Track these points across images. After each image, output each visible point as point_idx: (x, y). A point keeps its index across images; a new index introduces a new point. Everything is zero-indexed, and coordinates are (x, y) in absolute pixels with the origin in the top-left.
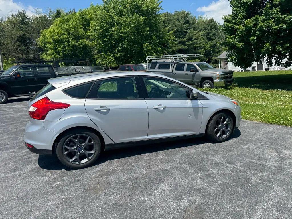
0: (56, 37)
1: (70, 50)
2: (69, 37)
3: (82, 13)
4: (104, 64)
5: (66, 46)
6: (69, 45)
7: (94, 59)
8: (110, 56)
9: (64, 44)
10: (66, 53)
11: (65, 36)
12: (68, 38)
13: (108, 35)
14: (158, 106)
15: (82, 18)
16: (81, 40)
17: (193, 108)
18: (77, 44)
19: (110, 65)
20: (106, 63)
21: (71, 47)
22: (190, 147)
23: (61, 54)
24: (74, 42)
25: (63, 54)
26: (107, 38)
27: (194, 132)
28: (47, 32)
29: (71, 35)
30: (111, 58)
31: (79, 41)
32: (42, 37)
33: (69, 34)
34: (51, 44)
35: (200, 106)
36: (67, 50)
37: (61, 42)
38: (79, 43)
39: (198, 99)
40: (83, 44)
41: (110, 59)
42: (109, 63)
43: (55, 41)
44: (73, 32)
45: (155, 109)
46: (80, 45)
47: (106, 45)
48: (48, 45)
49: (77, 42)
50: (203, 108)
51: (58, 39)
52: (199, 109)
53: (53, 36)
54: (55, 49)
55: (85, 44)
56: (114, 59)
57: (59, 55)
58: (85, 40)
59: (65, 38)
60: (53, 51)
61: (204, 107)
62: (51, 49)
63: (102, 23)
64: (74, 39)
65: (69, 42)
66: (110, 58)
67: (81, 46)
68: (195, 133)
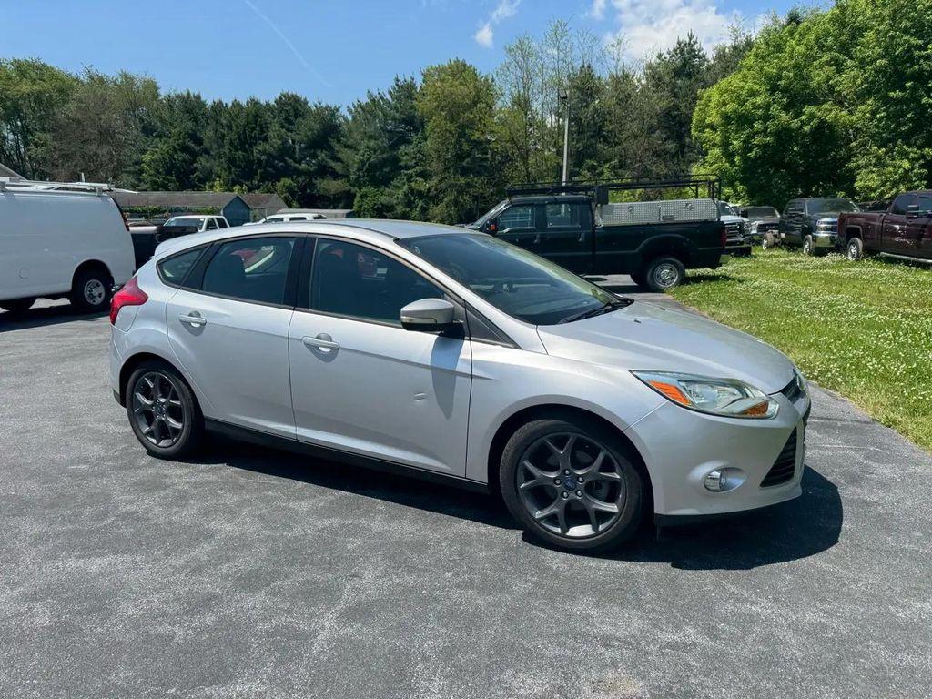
0: (730, 107)
1: (765, 146)
2: (774, 99)
3: (843, 9)
4: (875, 191)
5: (757, 133)
6: (766, 128)
7: (851, 171)
8: (905, 155)
9: (752, 127)
10: (752, 155)
11: (759, 100)
12: (768, 106)
13: (913, 77)
14: (317, 338)
15: (843, 25)
16: (808, 109)
17: (431, 367)
18: (795, 124)
19: (894, 191)
20: (883, 184)
21: (771, 134)
22: (435, 515)
23: (737, 159)
24: (785, 117)
25: (745, 159)
26: (903, 89)
27: (444, 463)
28: (713, 94)
29: (778, 94)
30: (906, 164)
31: (804, 113)
32: (700, 110)
33: (774, 89)
34: (717, 131)
35: (460, 367)
36: (757, 145)
37: (744, 120)
38: (803, 117)
39: (470, 340)
40: (815, 121)
41: (901, 171)
42: (895, 184)
43: (727, 119)
44: (790, 83)
45: (308, 346)
46: (803, 123)
47: (896, 117)
48: (708, 133)
49: (797, 116)
50: (472, 376)
51: (735, 112)
52: (458, 378)
53: (725, 104)
54: (725, 144)
55: (822, 122)
56: (922, 166)
57: (733, 163)
58: (826, 106)
59: (759, 107)
60: (717, 151)
61: (481, 374)
62: (714, 145)
63: (891, 33)
64: (786, 108)
65: (767, 118)
66: (900, 167)
67: (807, 128)
68: (448, 468)
